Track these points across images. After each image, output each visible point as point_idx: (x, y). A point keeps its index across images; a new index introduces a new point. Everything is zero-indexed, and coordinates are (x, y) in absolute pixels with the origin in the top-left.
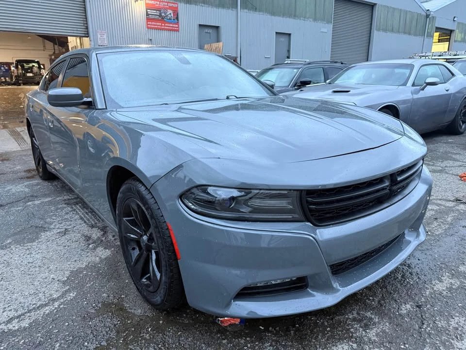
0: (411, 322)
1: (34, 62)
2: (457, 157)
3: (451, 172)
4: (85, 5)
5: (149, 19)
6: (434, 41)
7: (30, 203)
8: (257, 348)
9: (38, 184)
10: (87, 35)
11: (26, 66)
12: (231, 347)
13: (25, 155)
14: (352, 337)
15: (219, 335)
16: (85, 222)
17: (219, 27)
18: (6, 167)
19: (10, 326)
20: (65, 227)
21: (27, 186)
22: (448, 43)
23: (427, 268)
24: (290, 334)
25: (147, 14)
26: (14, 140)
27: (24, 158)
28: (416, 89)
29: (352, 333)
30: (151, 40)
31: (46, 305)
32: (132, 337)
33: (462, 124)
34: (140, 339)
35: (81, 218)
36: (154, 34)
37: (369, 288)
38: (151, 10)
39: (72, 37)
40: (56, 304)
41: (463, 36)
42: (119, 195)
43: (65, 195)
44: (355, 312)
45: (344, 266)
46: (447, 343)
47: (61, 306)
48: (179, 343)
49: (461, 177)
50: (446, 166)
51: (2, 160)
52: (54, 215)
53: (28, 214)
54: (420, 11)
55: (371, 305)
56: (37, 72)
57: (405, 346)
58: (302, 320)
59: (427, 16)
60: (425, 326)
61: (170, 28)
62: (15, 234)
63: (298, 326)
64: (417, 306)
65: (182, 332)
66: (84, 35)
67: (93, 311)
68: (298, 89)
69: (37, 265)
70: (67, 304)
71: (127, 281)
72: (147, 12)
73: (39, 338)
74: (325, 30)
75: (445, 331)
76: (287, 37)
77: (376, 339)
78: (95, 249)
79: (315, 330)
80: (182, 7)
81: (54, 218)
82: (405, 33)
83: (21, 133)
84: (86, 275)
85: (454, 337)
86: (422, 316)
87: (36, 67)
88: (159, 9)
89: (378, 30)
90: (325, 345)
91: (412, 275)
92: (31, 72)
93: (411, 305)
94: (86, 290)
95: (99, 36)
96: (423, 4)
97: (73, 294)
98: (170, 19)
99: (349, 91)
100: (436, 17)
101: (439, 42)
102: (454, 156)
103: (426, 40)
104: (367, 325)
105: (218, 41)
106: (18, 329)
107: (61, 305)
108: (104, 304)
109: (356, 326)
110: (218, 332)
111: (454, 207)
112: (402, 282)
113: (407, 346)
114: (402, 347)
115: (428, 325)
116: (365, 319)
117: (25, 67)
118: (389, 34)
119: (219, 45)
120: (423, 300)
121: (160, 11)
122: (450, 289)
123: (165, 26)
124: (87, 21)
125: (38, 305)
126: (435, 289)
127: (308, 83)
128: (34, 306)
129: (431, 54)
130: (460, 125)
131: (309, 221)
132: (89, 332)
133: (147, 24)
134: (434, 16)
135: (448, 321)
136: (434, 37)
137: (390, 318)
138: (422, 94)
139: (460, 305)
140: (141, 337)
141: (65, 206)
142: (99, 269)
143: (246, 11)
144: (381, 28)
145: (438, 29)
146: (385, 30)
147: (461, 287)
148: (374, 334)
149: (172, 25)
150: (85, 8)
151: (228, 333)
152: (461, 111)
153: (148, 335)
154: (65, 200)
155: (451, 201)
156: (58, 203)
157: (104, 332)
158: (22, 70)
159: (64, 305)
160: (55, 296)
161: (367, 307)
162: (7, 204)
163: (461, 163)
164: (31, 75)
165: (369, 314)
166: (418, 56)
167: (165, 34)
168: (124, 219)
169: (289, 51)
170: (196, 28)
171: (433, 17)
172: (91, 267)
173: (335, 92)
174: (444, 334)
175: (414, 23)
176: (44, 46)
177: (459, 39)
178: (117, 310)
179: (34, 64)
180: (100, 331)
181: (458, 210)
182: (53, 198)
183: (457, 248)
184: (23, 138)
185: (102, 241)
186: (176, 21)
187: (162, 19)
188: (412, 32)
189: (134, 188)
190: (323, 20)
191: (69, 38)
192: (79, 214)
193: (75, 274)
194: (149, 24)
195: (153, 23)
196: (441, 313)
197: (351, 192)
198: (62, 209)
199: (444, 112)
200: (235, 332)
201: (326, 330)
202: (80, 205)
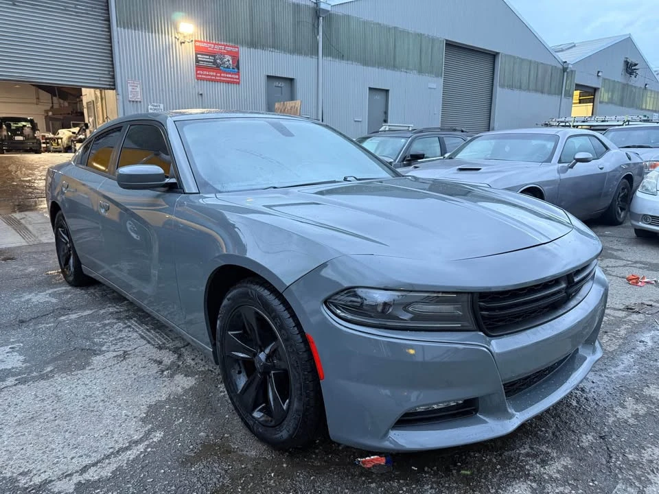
0: (596, 456)
1: (25, 120)
2: (619, 254)
3: (614, 274)
4: (111, 47)
5: (199, 67)
6: (574, 101)
7: (63, 318)
8: (415, 491)
9: (66, 293)
10: (113, 87)
11: (14, 126)
12: (382, 491)
13: (36, 252)
14: (529, 475)
15: (363, 479)
16: (149, 342)
17: (293, 79)
18: (12, 268)
19: (87, 476)
20: (123, 349)
21: (52, 295)
22: (592, 104)
23: (605, 392)
24: (452, 474)
25: (197, 61)
26: (14, 231)
27: (35, 256)
28: (563, 166)
29: (528, 470)
30: (201, 94)
31: (127, 449)
32: (252, 484)
33: (620, 211)
34: (263, 486)
35: (142, 337)
36: (206, 87)
37: (539, 417)
38: (202, 55)
39: (88, 90)
40: (141, 447)
41: (610, 96)
42: (225, 302)
43: (109, 307)
44: (527, 446)
45: (515, 387)
46: (643, 478)
47: (149, 450)
48: (315, 490)
49: (629, 280)
50: (607, 266)
51: (5, 260)
52: (102, 333)
53: (65, 333)
54: (554, 63)
55: (544, 438)
56: (28, 135)
57: (593, 483)
58: (464, 457)
59: (565, 70)
60: (613, 460)
61: (228, 79)
62: (55, 359)
63: (459, 464)
64: (601, 437)
65: (315, 476)
66: (108, 87)
67: (193, 455)
68: (409, 165)
69: (99, 400)
70: (155, 447)
71: (227, 416)
72: (197, 58)
73: (131, 490)
74: (434, 86)
75: (638, 465)
76: (383, 94)
77: (558, 476)
78: (172, 376)
79: (483, 469)
80: (244, 53)
81: (104, 337)
82: (536, 91)
83: (22, 221)
84: (170, 410)
85: (649, 471)
86: (608, 449)
87: (28, 127)
88: (213, 54)
89: (502, 86)
90: (499, 485)
91: (587, 400)
92: (21, 134)
93: (593, 436)
94: (176, 429)
95: (130, 88)
96: (558, 54)
97: (160, 434)
98: (228, 67)
99: (480, 169)
100: (575, 71)
101: (580, 103)
102: (615, 253)
103: (564, 100)
104: (544, 461)
105: (292, 98)
106: (99, 479)
107: (147, 448)
108: (204, 445)
109: (531, 462)
110: (361, 474)
111: (626, 317)
112: (577, 409)
113: (596, 483)
114: (591, 484)
115: (617, 459)
116: (541, 454)
117: (13, 128)
118: (517, 92)
119: (296, 104)
120: (606, 429)
121: (214, 56)
122: (636, 416)
123: (221, 76)
124: (113, 68)
125: (117, 449)
126: (618, 416)
127: (422, 156)
128: (111, 450)
129: (573, 119)
130: (618, 212)
131: (481, 331)
132: (195, 480)
133: (197, 74)
134: (573, 69)
135: (640, 453)
136: (574, 97)
137: (571, 452)
138: (571, 173)
139: (651, 434)
140: (263, 484)
141: (115, 321)
142: (186, 402)
143: (329, 58)
144: (506, 84)
145: (578, 87)
146: (511, 87)
147: (649, 414)
148: (555, 471)
149: (230, 76)
150: (111, 50)
151: (374, 476)
152: (619, 194)
153: (272, 481)
154: (111, 313)
155: (620, 310)
156: (104, 318)
157: (215, 480)
158: (7, 131)
159: (152, 448)
160: (136, 437)
161: (541, 440)
162: (30, 320)
163: (625, 262)
164: (21, 138)
165: (544, 448)
166: (555, 121)
167: (221, 87)
168: (229, 333)
169: (386, 113)
170: (263, 80)
171: (572, 71)
172: (175, 400)
173: (461, 169)
174: (638, 469)
175: (548, 78)
176: (38, 98)
177: (606, 100)
178: (223, 453)
179: (24, 123)
180: (208, 479)
181: (630, 321)
182: (93, 311)
183: (637, 367)
184: (27, 229)
185: (179, 366)
186: (236, 70)
187: (217, 67)
188: (546, 89)
189: (254, 292)
190: (431, 72)
191: (83, 89)
192: (137, 332)
193: (154, 409)
194: (199, 74)
195: (205, 73)
196: (630, 445)
197: (525, 295)
198: (111, 325)
199: (599, 196)
200: (382, 474)
201: (496, 468)
202: (135, 319)
